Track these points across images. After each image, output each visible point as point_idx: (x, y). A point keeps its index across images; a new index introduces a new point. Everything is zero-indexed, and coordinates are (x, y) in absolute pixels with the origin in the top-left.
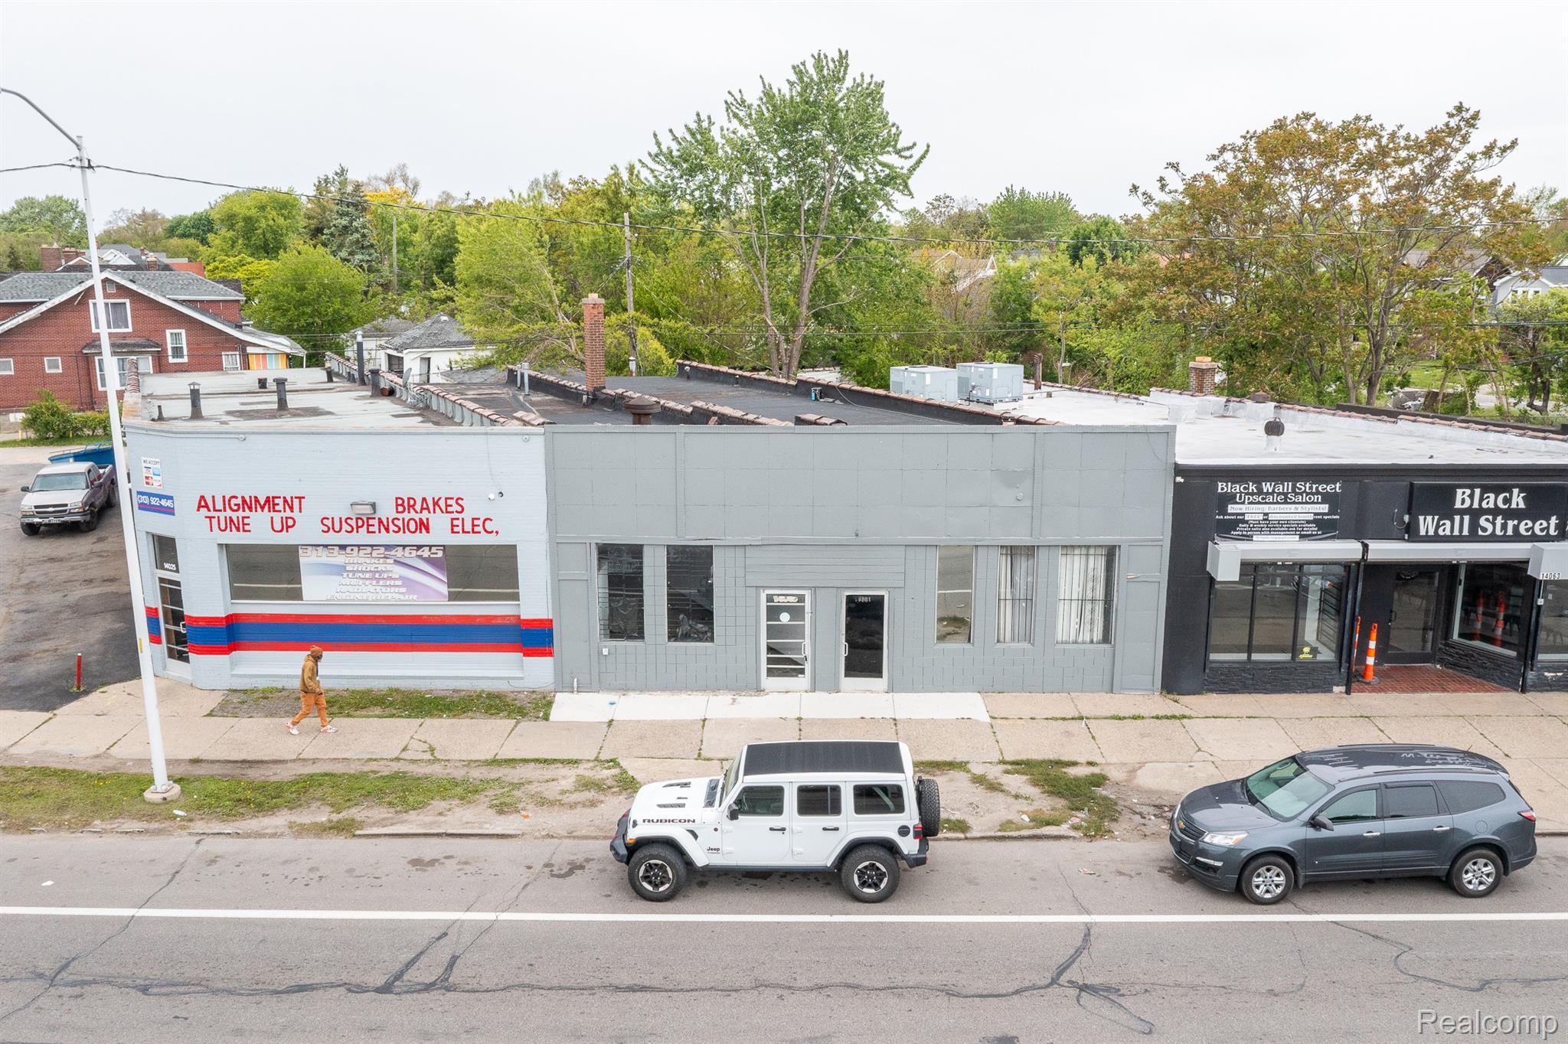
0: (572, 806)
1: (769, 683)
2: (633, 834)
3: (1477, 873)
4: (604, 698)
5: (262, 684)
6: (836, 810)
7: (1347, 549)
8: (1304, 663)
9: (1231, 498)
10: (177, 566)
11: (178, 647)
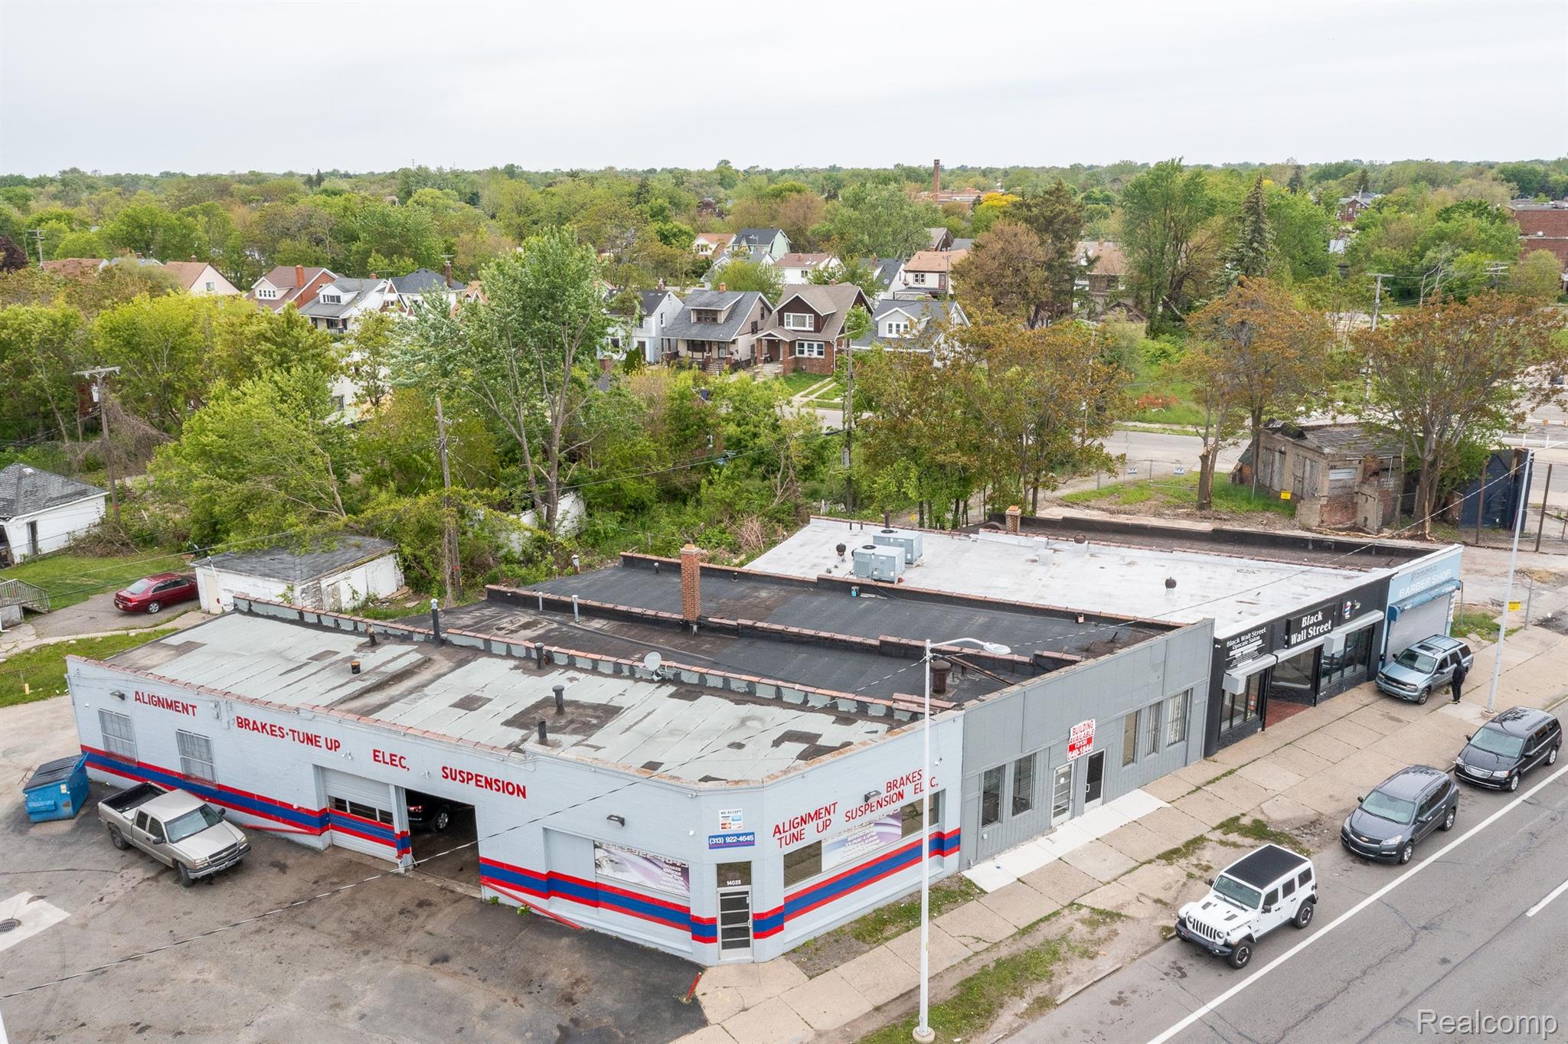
3: (1450, 820)
4: (989, 865)
7: (1271, 660)
8: (1249, 722)
9: (1231, 648)
10: (747, 880)
11: (736, 938)
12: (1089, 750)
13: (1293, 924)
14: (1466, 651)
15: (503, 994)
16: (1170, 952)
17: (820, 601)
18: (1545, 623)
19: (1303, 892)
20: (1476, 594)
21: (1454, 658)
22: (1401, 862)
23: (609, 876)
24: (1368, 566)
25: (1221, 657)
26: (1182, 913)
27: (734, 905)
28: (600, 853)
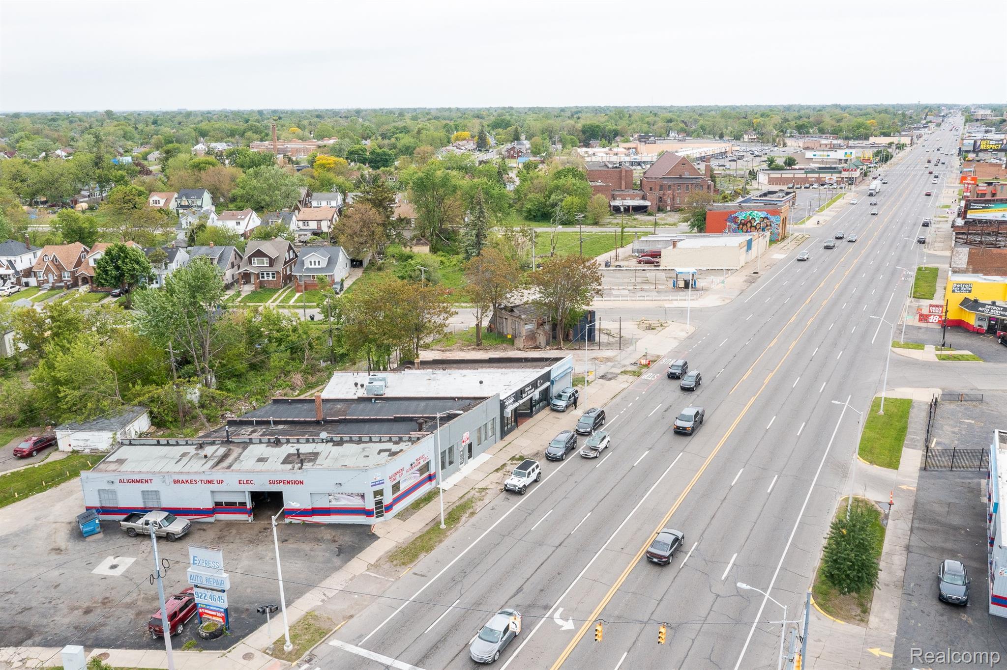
1: (460, 467)
4: (444, 483)
9: (505, 402)
10: (382, 495)
11: (380, 514)
12: (468, 442)
13: (536, 481)
14: (577, 392)
15: (313, 544)
16: (504, 494)
17: (362, 406)
18: (602, 377)
19: (537, 471)
20: (579, 369)
21: (573, 394)
22: (563, 460)
23: (335, 504)
24: (543, 367)
25: (503, 406)
26: (505, 483)
27: (379, 503)
28: (331, 497)
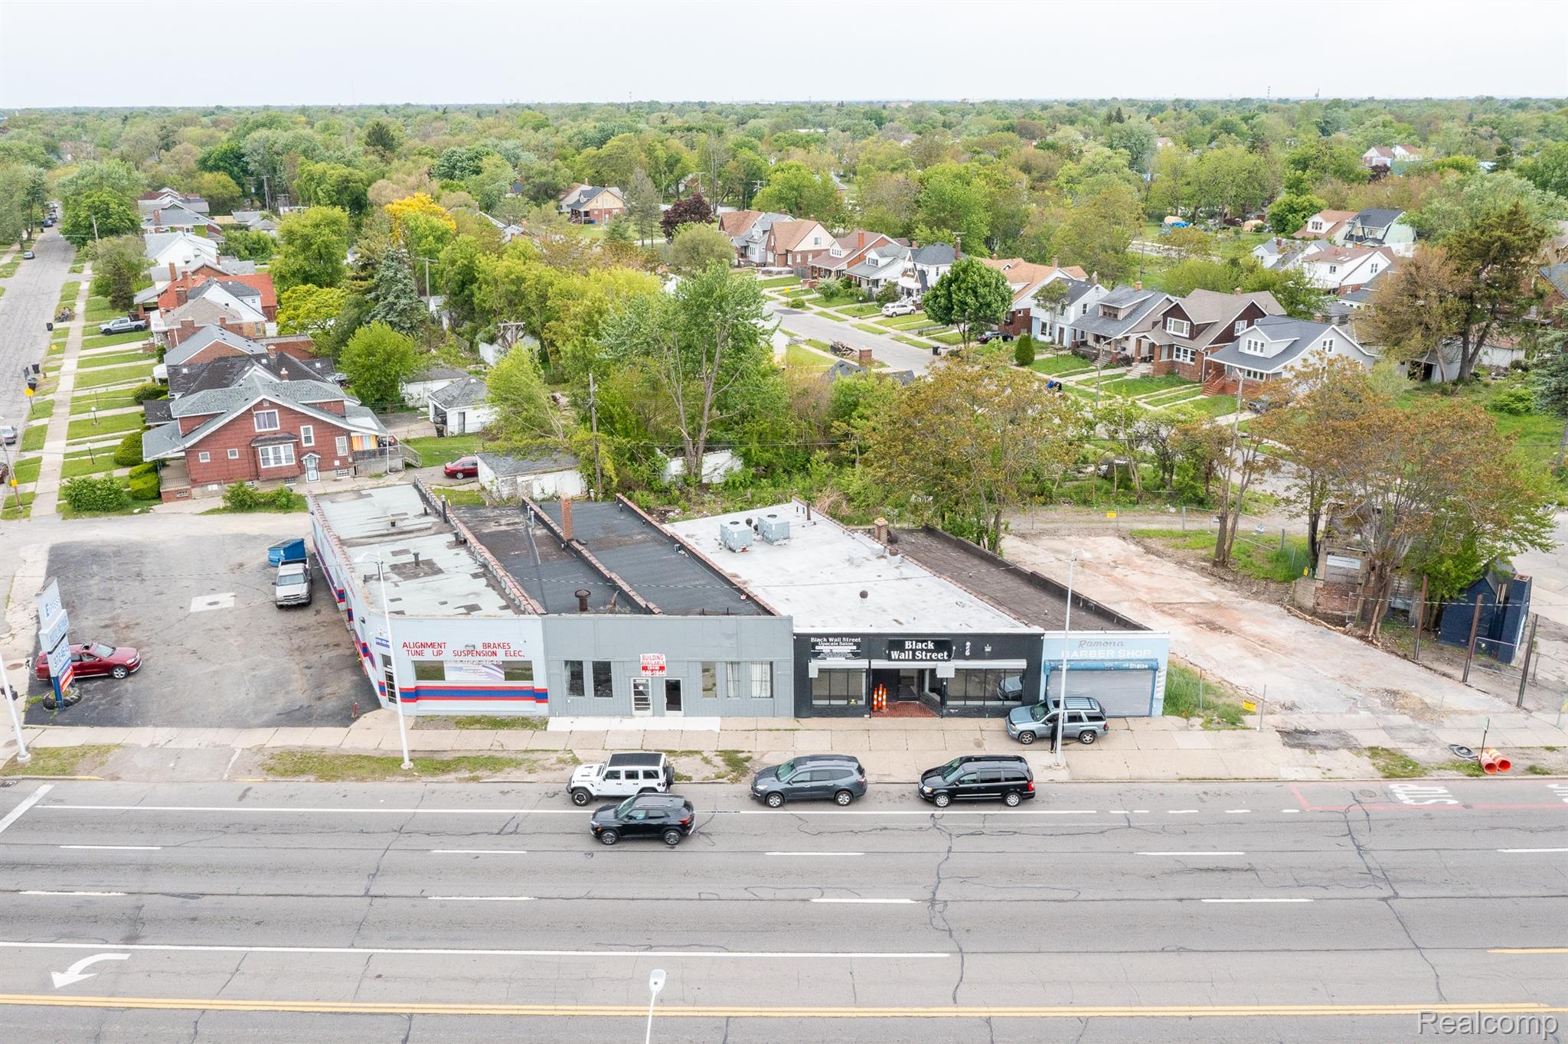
0: (555, 770)
1: (635, 712)
2: (573, 786)
3: (844, 798)
4: (567, 720)
5: (430, 714)
6: (637, 778)
7: (863, 664)
8: (852, 706)
9: (817, 644)
12: (663, 675)
17: (655, 548)
19: (646, 783)
22: (767, 805)
25: (805, 648)
27: (390, 679)
